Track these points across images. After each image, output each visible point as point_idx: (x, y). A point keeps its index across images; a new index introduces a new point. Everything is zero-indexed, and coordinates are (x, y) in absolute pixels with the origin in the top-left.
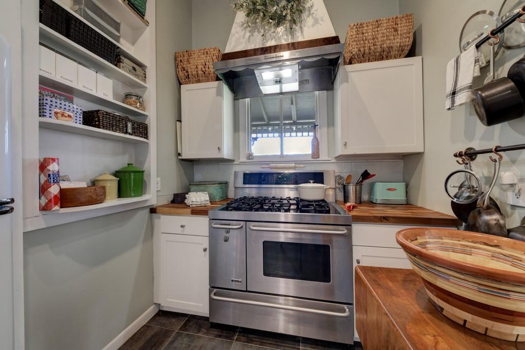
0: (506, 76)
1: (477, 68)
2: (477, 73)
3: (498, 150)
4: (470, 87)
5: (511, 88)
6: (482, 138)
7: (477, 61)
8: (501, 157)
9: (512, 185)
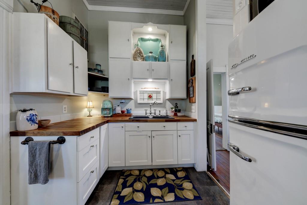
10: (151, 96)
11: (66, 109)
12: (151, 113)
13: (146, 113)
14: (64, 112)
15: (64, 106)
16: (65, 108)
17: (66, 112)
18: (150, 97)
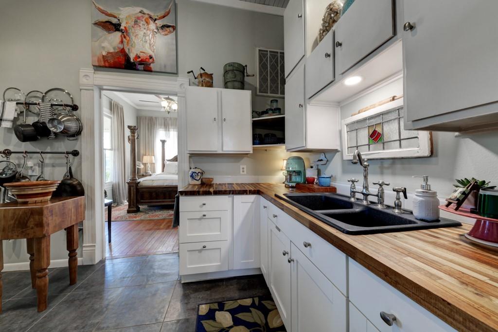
0: (31, 124)
1: (16, 113)
2: (16, 116)
3: (26, 152)
4: (12, 121)
5: (33, 130)
6: (15, 146)
7: (16, 110)
8: (27, 155)
9: (32, 167)
10: (379, 134)
11: (245, 170)
12: (366, 195)
13: (353, 193)
14: (241, 173)
15: (241, 167)
16: (243, 168)
17: (245, 173)
18: (376, 137)
